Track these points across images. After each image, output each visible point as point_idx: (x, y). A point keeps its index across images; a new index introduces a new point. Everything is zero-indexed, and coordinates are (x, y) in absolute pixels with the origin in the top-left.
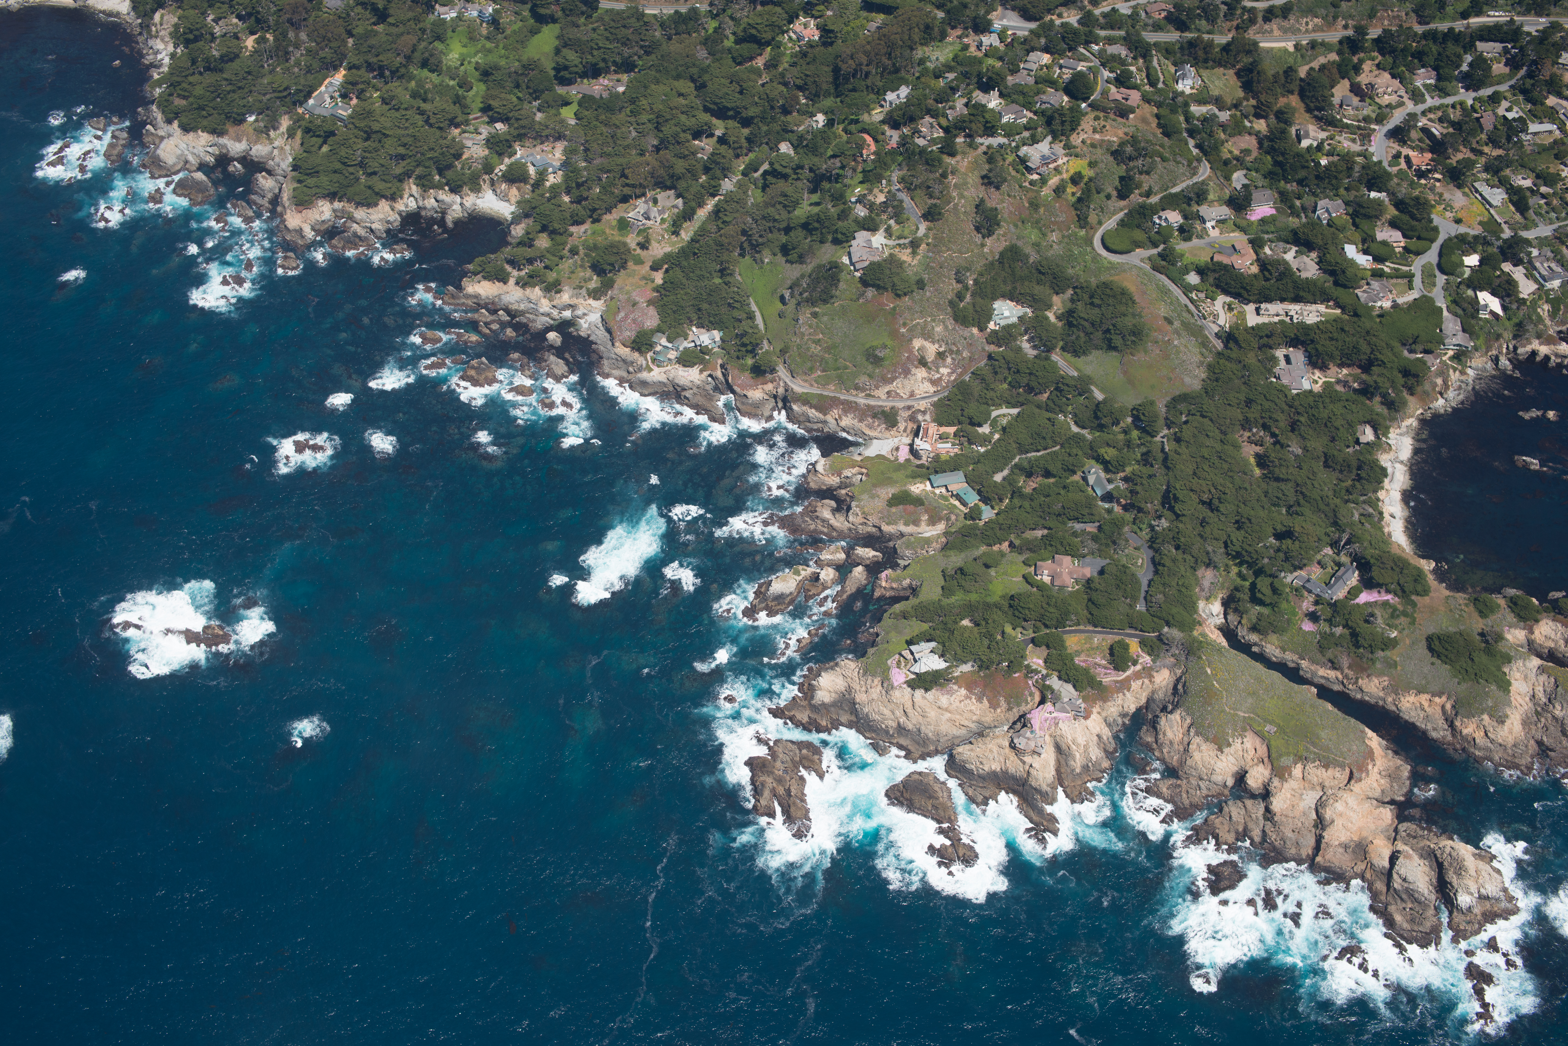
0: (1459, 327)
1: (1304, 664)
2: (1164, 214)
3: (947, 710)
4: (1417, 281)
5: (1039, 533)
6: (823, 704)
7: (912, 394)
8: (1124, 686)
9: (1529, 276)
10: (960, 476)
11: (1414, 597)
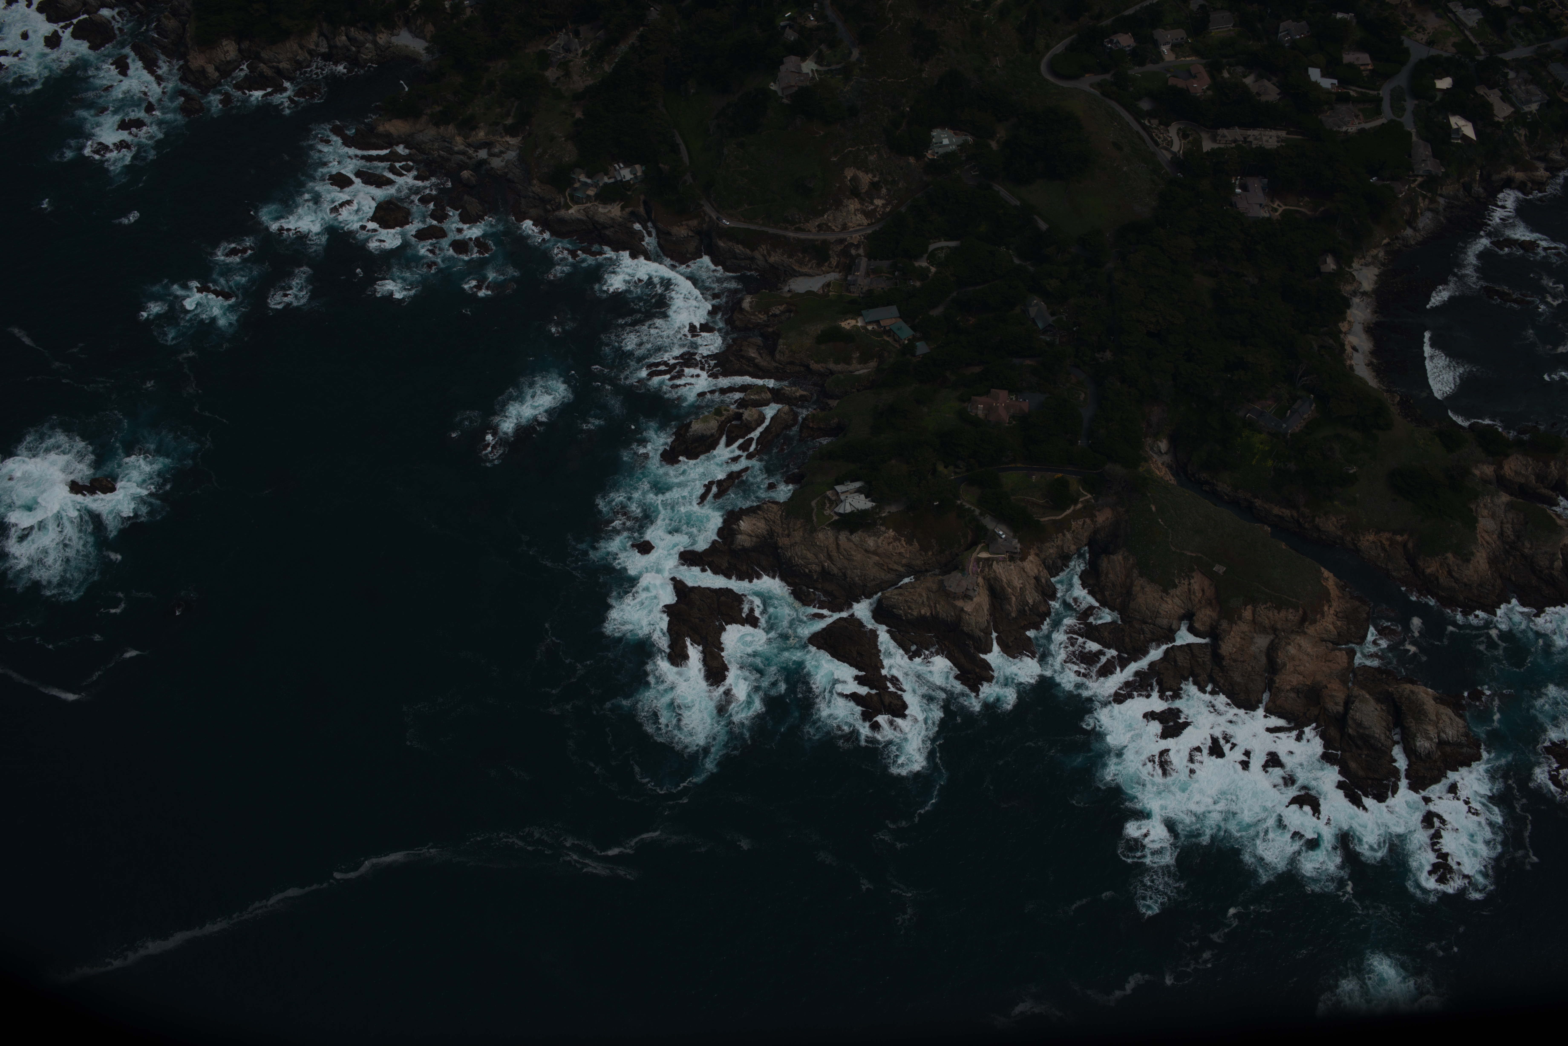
0: (1428, 152)
1: (1258, 502)
2: (1115, 38)
3: (875, 553)
4: (1386, 105)
5: (977, 369)
6: (744, 549)
7: (844, 227)
8: (1064, 525)
9: (1505, 99)
10: (894, 310)
11: (1375, 432)
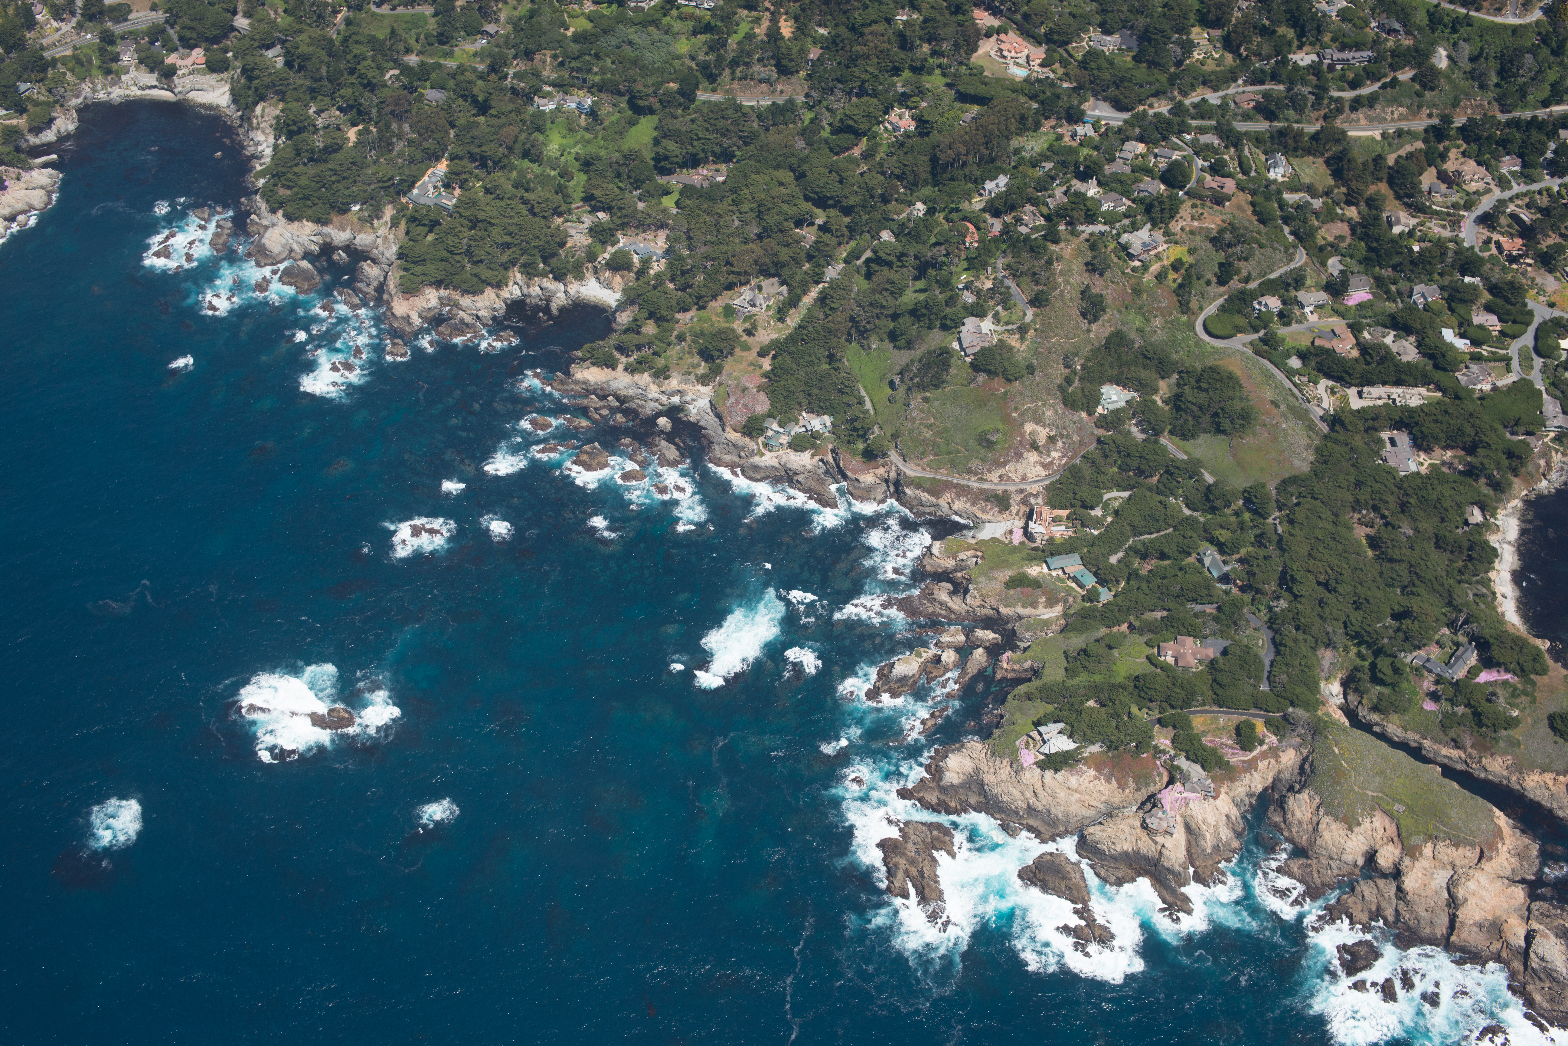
0: (1559, 409)
1: (1426, 743)
2: (1264, 300)
3: (1076, 791)
4: (1515, 364)
5: (1158, 615)
6: (952, 786)
7: (1024, 478)
8: (1251, 765)
10: (1076, 558)
11: (1533, 677)
